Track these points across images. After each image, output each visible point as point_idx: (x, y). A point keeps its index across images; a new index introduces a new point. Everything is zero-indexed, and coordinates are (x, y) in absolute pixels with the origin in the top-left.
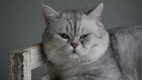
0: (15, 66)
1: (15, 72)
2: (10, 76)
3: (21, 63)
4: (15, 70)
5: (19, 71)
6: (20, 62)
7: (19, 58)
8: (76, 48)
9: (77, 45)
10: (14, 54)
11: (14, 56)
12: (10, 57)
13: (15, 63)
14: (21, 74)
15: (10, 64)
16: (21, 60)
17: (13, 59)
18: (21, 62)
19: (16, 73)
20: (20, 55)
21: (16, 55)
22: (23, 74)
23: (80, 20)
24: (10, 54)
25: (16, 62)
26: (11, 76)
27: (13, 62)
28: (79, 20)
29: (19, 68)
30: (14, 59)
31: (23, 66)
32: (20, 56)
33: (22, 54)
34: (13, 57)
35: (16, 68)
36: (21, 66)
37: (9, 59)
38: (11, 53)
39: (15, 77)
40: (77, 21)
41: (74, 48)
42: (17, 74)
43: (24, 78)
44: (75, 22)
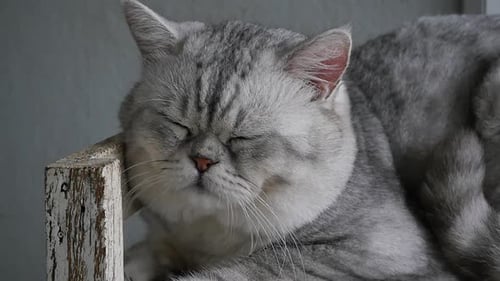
0: (69, 216)
1: (71, 241)
2: (50, 253)
3: (95, 207)
4: (73, 233)
5: (87, 234)
6: (90, 200)
7: (86, 186)
8: (206, 174)
9: (211, 164)
10: (67, 173)
11: (67, 180)
12: (49, 182)
13: (69, 203)
14: (93, 244)
15: (50, 212)
16: (96, 195)
17: (62, 190)
18: (93, 201)
19: (75, 241)
20: (89, 175)
21: (76, 176)
22: (101, 244)
23: (243, 76)
24: (52, 171)
25: (75, 203)
26: (54, 254)
27: (61, 204)
28: (239, 72)
29: (87, 222)
30: (66, 192)
31: (102, 215)
32: (91, 179)
33: (98, 171)
34: (65, 184)
35: (76, 223)
36: (95, 218)
37: (48, 191)
38: (56, 169)
39: (69, 259)
40: (228, 78)
41: (201, 172)
42: (81, 245)
43: (107, 260)
44: (220, 80)
